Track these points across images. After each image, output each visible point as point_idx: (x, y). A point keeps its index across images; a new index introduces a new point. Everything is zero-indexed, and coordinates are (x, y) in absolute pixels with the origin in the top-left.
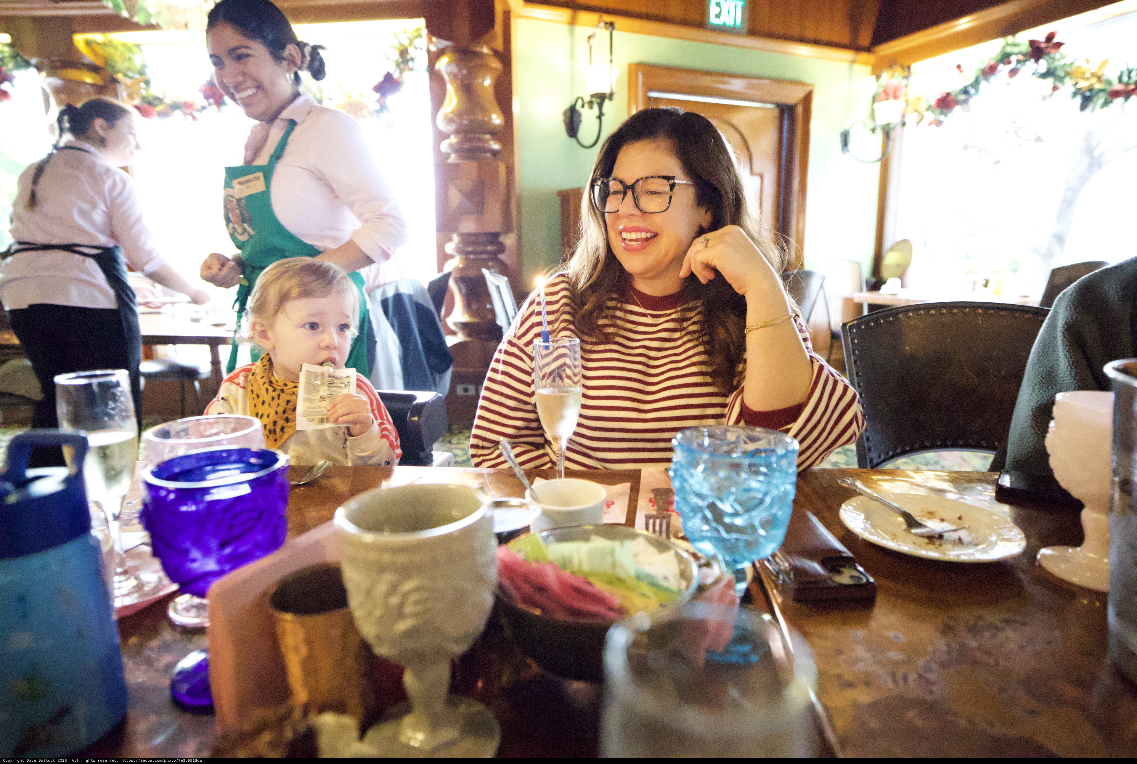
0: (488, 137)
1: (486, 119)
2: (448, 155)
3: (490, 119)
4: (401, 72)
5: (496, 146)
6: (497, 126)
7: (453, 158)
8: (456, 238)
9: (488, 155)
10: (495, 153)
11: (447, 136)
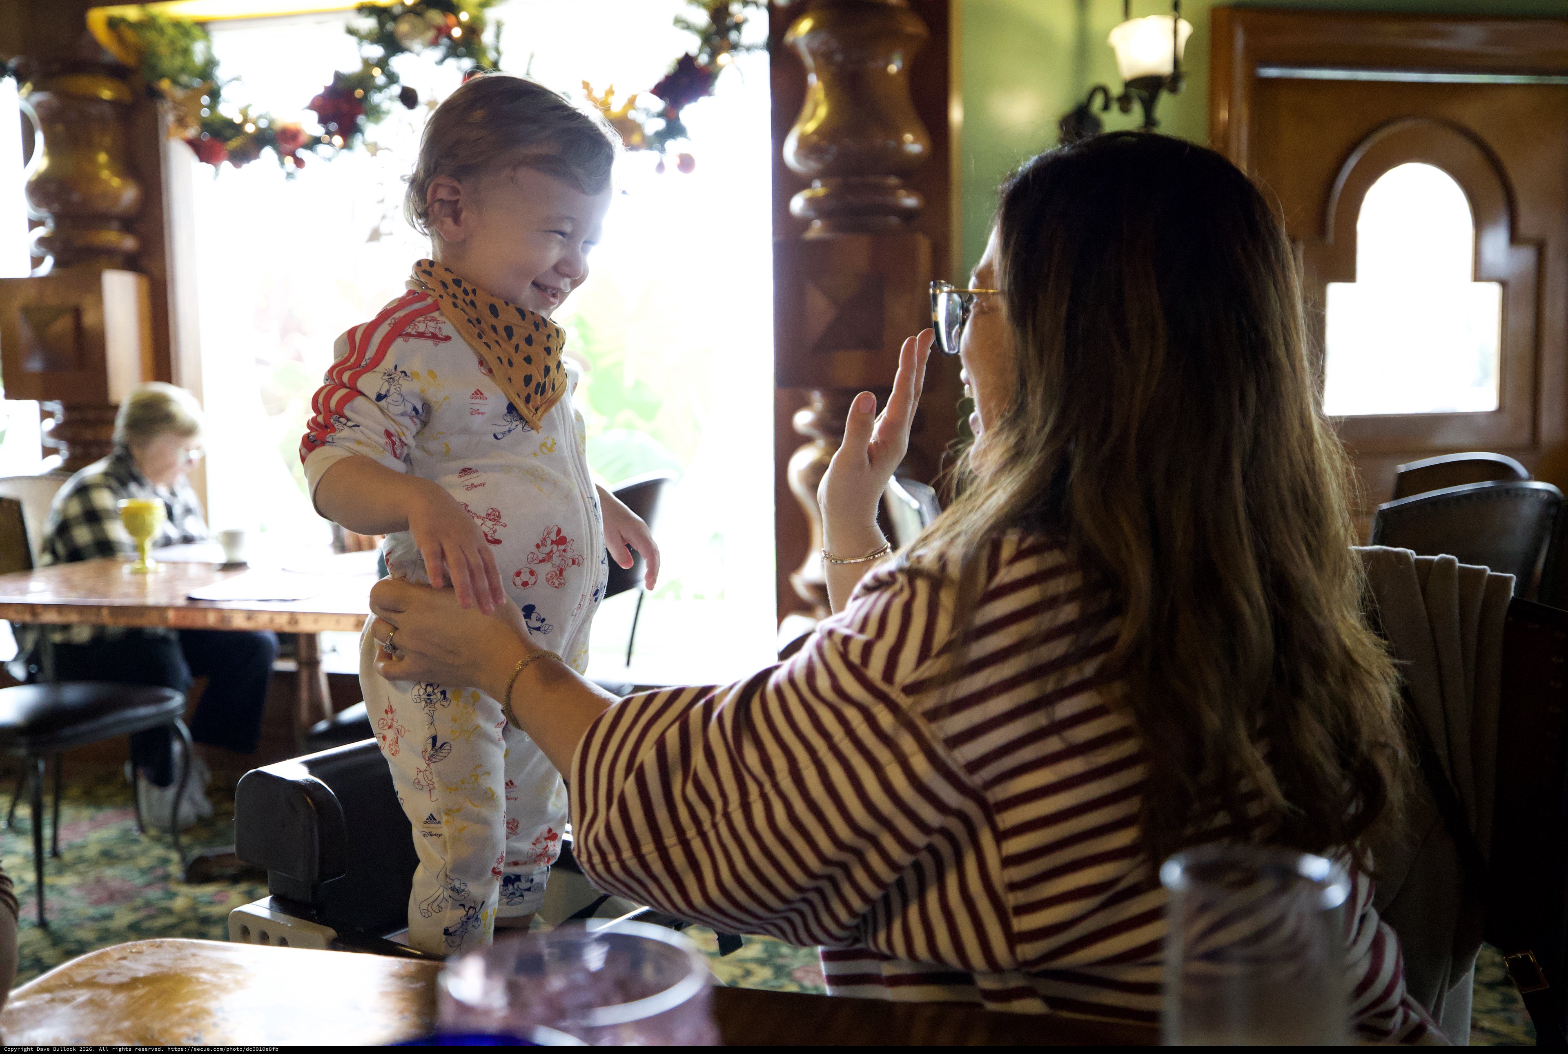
0: (893, 181)
1: (892, 143)
2: (803, 224)
3: (901, 142)
4: (714, 54)
5: (910, 201)
6: (917, 157)
7: (817, 229)
8: (818, 399)
9: (894, 220)
10: (908, 215)
11: (806, 184)
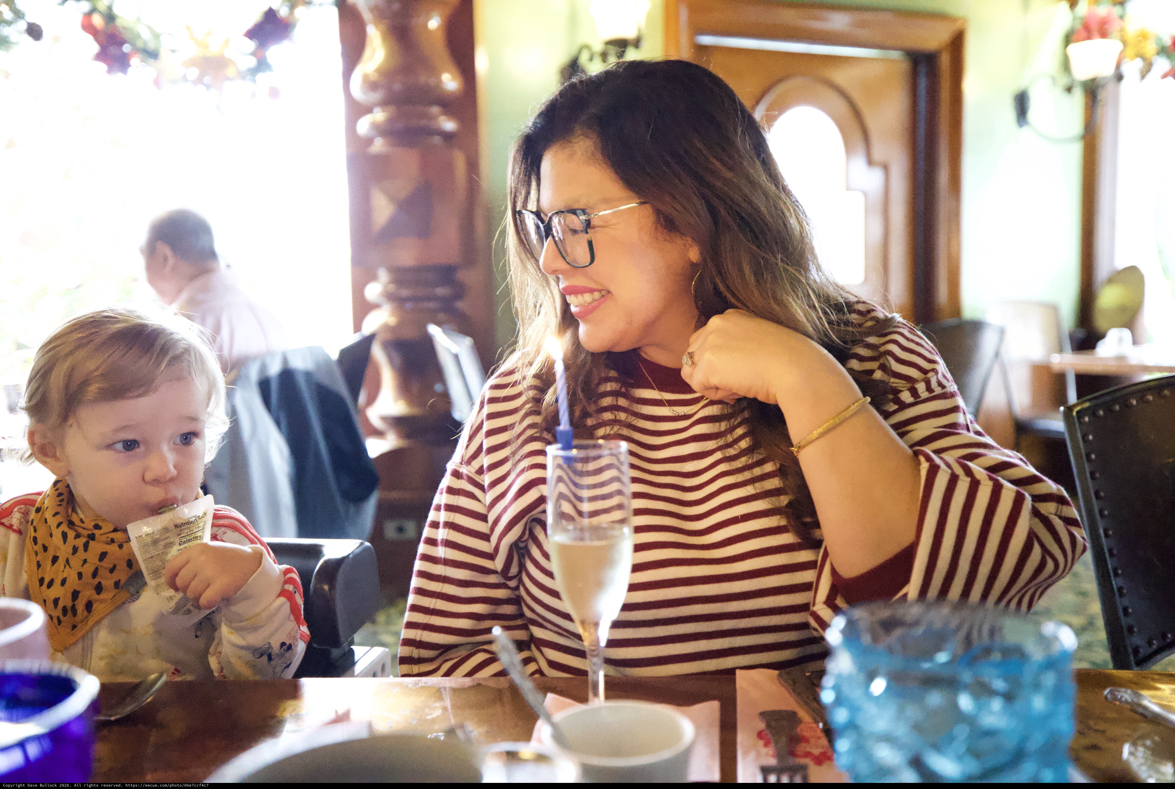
0: (435, 110)
1: (432, 81)
2: (369, 141)
3: (440, 82)
4: (292, 8)
5: (449, 125)
6: (453, 93)
7: (379, 145)
8: (383, 275)
9: (437, 140)
10: (448, 137)
11: (368, 110)
